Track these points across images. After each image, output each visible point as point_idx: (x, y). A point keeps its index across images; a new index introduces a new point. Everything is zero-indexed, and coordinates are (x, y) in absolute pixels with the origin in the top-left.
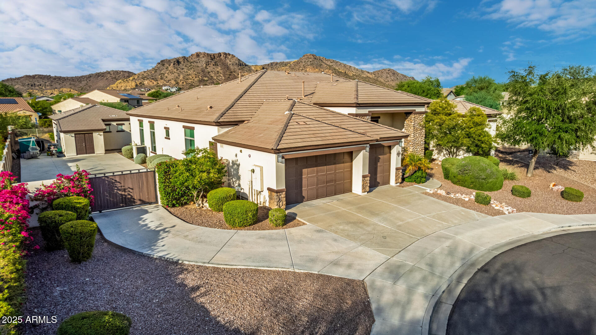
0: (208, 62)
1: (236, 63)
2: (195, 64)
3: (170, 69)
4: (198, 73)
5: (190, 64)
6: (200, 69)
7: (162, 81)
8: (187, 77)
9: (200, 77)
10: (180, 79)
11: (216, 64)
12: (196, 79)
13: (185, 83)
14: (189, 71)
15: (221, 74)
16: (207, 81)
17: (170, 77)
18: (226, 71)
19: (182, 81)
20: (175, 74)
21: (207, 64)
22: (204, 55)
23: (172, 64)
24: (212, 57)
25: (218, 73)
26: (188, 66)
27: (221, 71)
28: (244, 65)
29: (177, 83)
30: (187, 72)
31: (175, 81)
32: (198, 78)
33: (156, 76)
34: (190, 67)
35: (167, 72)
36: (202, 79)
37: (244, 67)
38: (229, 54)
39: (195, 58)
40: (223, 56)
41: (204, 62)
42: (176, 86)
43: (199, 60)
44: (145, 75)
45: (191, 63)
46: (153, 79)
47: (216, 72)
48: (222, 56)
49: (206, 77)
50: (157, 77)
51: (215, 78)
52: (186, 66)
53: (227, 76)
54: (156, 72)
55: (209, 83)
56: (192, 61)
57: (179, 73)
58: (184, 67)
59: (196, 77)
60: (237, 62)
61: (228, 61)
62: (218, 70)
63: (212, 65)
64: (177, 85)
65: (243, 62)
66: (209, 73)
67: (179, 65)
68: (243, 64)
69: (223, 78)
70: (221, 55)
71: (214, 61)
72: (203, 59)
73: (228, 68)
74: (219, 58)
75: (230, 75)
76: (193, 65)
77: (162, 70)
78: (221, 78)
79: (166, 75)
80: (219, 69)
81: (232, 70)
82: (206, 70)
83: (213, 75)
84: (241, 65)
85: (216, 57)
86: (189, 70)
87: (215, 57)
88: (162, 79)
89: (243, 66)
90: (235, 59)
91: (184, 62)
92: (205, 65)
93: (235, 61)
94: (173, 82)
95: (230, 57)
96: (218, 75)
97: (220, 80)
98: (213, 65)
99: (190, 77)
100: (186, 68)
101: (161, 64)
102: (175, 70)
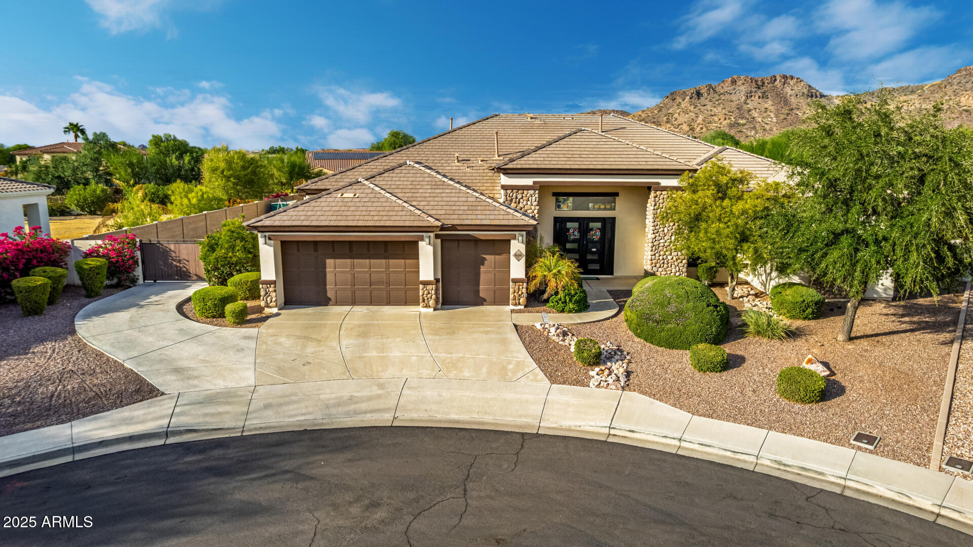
0: (751, 92)
1: (803, 93)
2: (728, 96)
3: (683, 106)
4: (730, 112)
5: (717, 98)
6: (734, 104)
7: (669, 125)
8: (711, 119)
9: (733, 119)
10: (698, 122)
11: (764, 96)
12: (725, 123)
13: (704, 129)
14: (715, 109)
15: (771, 114)
16: (745, 124)
17: (682, 118)
18: (782, 108)
19: (701, 126)
20: (690, 114)
21: (749, 96)
22: (745, 80)
23: (688, 97)
24: (760, 83)
25: (766, 112)
26: (714, 100)
27: (772, 108)
28: (818, 95)
29: (692, 129)
30: (711, 110)
31: (690, 125)
32: (728, 121)
33: (659, 117)
34: (717, 103)
35: (678, 111)
36: (735, 123)
37: (818, 99)
38: (792, 78)
39: (728, 87)
40: (780, 81)
41: (743, 93)
42: (689, 133)
43: (735, 89)
44: (643, 115)
45: (720, 95)
46: (654, 122)
47: (763, 110)
48: (778, 81)
49: (742, 118)
50: (660, 119)
51: (760, 120)
52: (710, 101)
53: (782, 117)
54: (660, 110)
55: (747, 129)
56: (722, 91)
57: (698, 112)
58: (707, 102)
59: (725, 119)
60: (805, 91)
61: (788, 90)
62: (766, 106)
63: (757, 97)
64: (691, 131)
65: (817, 91)
66: (750, 111)
67: (699, 99)
68: (818, 93)
69: (775, 120)
70: (775, 80)
71: (762, 91)
72: (742, 88)
73: (787, 102)
74: (772, 85)
75: (788, 114)
76: (723, 98)
77: (670, 107)
78: (769, 119)
79: (676, 115)
80: (769, 104)
81: (794, 106)
82: (745, 107)
83: (756, 116)
84: (812, 96)
85: (766, 84)
86: (715, 107)
87: (764, 83)
88: (668, 122)
89: (816, 97)
90: (802, 85)
91: (709, 94)
92: (744, 98)
93: (802, 88)
94: (685, 127)
95: (792, 83)
96: (765, 115)
97: (767, 124)
98: (759, 97)
99: (716, 119)
100: (711, 103)
101: (670, 97)
102: (692, 108)
